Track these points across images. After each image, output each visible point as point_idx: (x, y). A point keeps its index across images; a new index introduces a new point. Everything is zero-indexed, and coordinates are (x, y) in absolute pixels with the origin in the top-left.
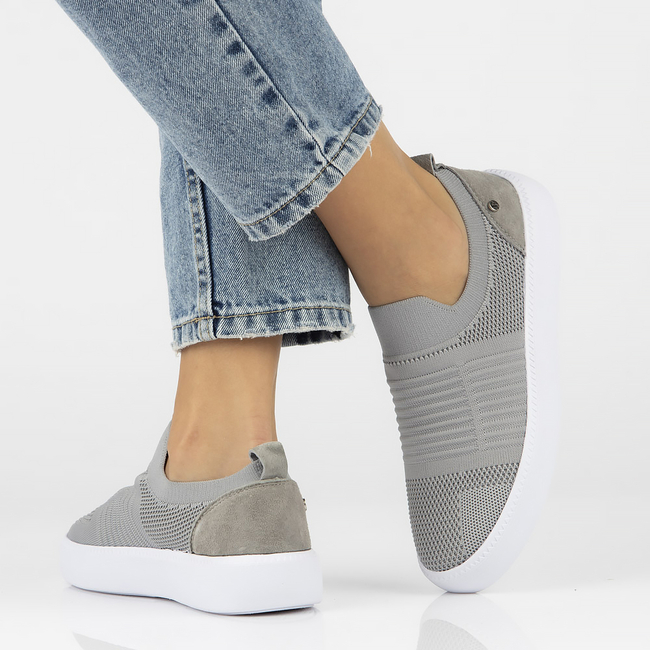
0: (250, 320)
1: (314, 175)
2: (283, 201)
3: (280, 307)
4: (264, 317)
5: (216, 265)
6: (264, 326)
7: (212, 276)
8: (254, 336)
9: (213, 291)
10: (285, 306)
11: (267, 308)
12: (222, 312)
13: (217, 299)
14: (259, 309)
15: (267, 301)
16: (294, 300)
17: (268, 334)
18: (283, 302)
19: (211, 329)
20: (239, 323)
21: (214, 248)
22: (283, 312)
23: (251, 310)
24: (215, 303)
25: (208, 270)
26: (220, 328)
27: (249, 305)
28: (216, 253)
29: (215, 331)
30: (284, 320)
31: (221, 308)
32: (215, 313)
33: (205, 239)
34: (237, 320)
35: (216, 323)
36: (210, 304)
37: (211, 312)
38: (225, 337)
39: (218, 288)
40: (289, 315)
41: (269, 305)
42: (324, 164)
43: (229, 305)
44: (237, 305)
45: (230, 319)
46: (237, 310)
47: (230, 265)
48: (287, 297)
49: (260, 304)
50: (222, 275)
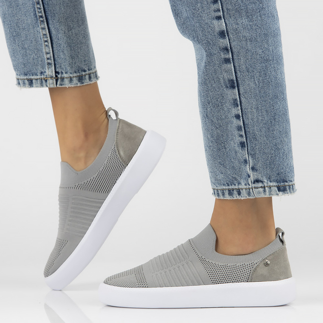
0: (71, 80)
1: (245, 187)
2: (233, 187)
3: (84, 73)
4: (77, 78)
5: (56, 56)
6: (77, 82)
7: (54, 61)
8: (73, 86)
9: (55, 67)
10: (86, 73)
11: (78, 74)
12: (59, 76)
13: (57, 70)
14: (75, 75)
15: (79, 71)
16: (89, 70)
17: (79, 85)
18: (85, 71)
19: (55, 83)
20: (66, 81)
21: (55, 49)
22: (85, 76)
23: (71, 75)
24: (56, 72)
25: (52, 58)
26: (58, 83)
27: (71, 73)
28: (56, 51)
29: (56, 84)
30: (85, 79)
31: (59, 74)
32: (56, 76)
33: (50, 45)
34: (65, 79)
35: (57, 81)
36: (54, 73)
37: (54, 76)
38: (61, 86)
39: (57, 66)
40: (87, 77)
41: (79, 73)
42: (250, 187)
43: (62, 73)
44: (66, 73)
45: (63, 79)
46: (65, 75)
47: (62, 56)
48: (86, 69)
49: (76, 72)
50: (58, 61)
